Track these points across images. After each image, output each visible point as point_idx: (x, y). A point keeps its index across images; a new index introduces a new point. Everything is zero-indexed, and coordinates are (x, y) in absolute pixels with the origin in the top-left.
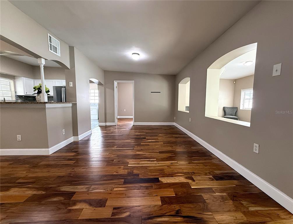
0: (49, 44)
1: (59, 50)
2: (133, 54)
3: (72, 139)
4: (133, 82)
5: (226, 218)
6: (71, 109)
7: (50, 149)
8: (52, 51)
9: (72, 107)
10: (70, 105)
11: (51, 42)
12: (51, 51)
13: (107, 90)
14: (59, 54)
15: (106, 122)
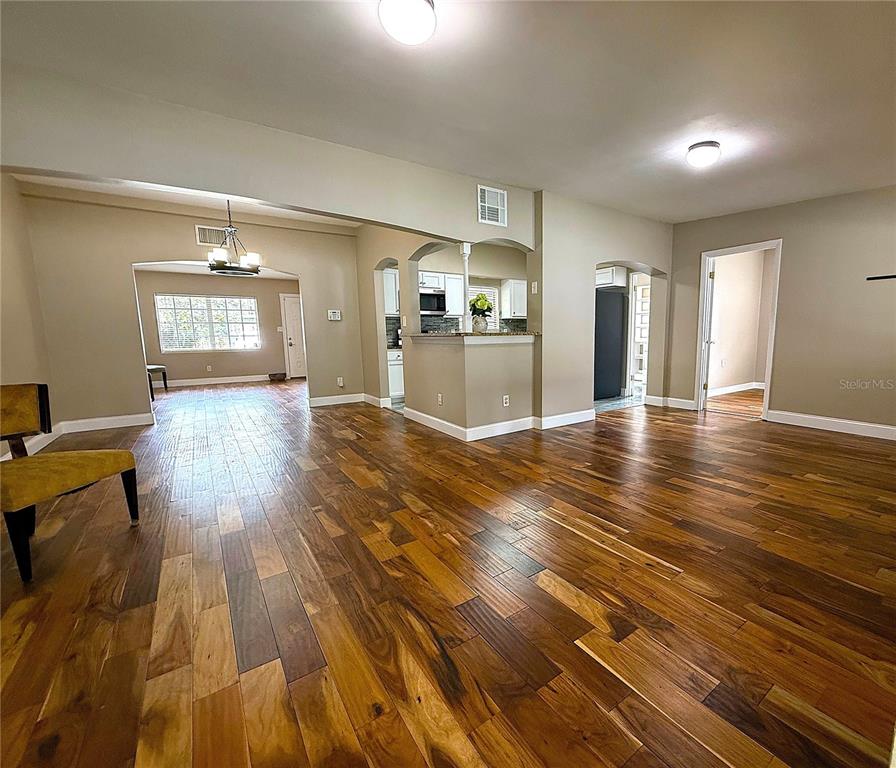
0: (479, 208)
1: (504, 215)
2: (692, 147)
3: (527, 423)
4: (778, 244)
5: (507, 754)
6: (531, 348)
7: (468, 430)
8: (487, 222)
9: (534, 344)
10: (530, 339)
11: (483, 201)
12: (483, 221)
13: (679, 288)
14: (503, 222)
15: (666, 394)
